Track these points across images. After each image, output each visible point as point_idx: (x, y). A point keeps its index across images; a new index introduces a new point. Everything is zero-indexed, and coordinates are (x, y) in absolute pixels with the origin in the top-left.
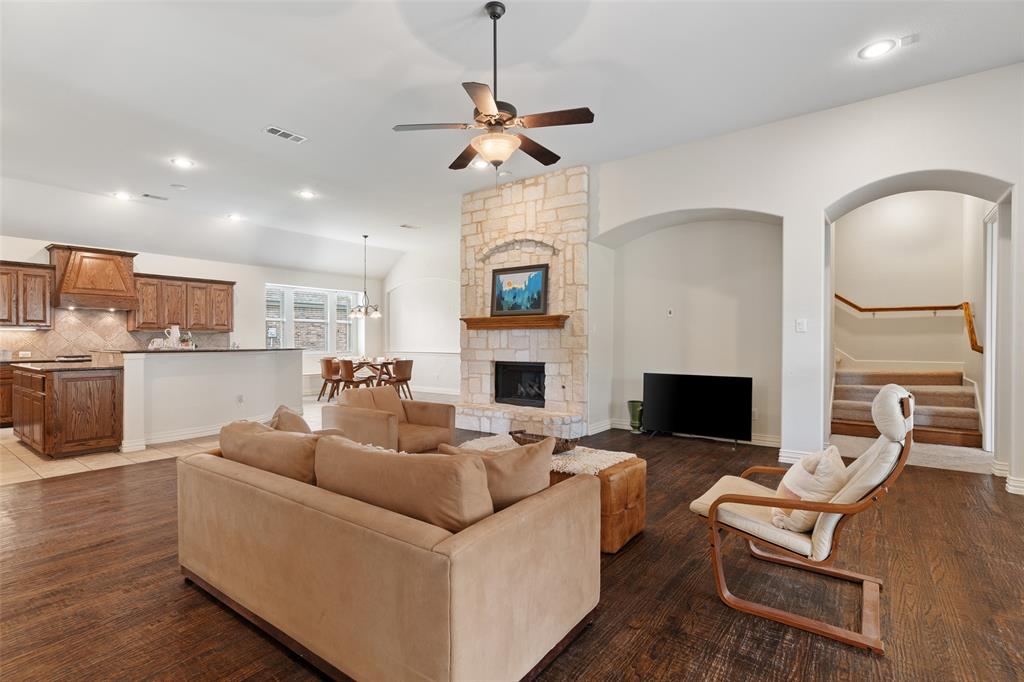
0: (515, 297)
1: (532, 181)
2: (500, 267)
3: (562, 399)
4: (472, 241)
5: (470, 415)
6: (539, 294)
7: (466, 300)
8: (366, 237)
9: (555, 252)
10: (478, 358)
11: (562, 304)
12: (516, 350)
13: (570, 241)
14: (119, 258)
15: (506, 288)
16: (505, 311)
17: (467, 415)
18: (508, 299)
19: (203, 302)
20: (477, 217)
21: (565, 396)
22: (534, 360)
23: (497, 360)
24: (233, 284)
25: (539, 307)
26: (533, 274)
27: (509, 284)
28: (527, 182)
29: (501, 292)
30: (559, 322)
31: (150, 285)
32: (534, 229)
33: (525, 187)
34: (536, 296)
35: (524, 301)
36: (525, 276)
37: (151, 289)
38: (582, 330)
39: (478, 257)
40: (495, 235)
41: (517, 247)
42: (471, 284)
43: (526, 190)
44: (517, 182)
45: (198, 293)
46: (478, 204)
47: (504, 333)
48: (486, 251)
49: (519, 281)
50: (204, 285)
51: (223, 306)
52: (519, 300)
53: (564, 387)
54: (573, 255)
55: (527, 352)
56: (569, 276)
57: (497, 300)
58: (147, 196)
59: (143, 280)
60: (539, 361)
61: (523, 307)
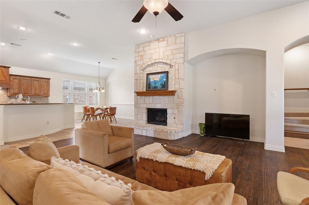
0: (155, 84)
1: (162, 39)
2: (150, 72)
3: (174, 123)
4: (138, 63)
5: (139, 129)
6: (164, 82)
7: (136, 85)
8: (99, 63)
9: (171, 66)
10: (141, 107)
11: (174, 86)
12: (156, 104)
13: (177, 62)
14: (3, 68)
15: (152, 80)
16: (152, 89)
17: (137, 129)
18: (153, 85)
19: (37, 85)
20: (141, 54)
21: (175, 122)
22: (163, 107)
23: (148, 107)
24: (49, 79)
25: (165, 88)
26: (162, 75)
27: (153, 79)
28: (160, 40)
29: (150, 82)
30: (173, 93)
31: (16, 79)
32: (163, 58)
33: (159, 42)
34: (163, 83)
35: (159, 85)
36: (159, 76)
37: (16, 81)
38: (182, 96)
39: (142, 69)
40: (147, 60)
41: (156, 65)
42: (139, 79)
44: (156, 40)
45: (36, 82)
46: (141, 49)
47: (151, 97)
48: (144, 66)
49: (157, 78)
50: (38, 79)
51: (45, 87)
52: (157, 85)
53: (175, 118)
54: (178, 67)
55: (160, 104)
56: (177, 76)
57: (148, 85)
58: (13, 44)
59: (13, 77)
60: (165, 108)
61: (158, 88)
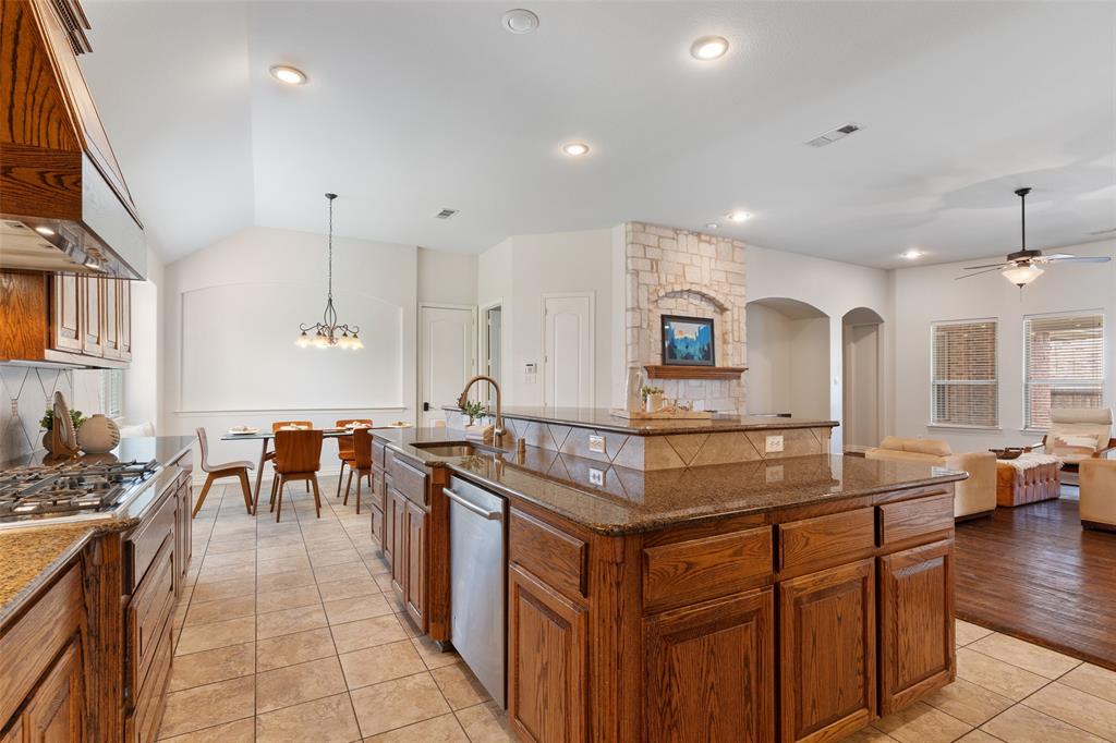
0: (686, 347)
1: (708, 238)
2: (668, 313)
4: (647, 278)
6: (708, 346)
7: (638, 343)
8: (333, 197)
9: (722, 309)
13: (736, 303)
15: (677, 336)
16: (679, 360)
18: (681, 347)
20: (652, 253)
25: (709, 359)
26: (702, 326)
27: (681, 332)
28: (703, 237)
29: (673, 339)
30: (735, 373)
32: (708, 284)
33: (700, 240)
34: (705, 348)
35: (695, 350)
36: (696, 327)
39: (654, 298)
40: (671, 279)
42: (645, 326)
43: (702, 244)
44: (693, 233)
46: (653, 240)
47: (682, 382)
48: (662, 292)
49: (690, 332)
52: (691, 350)
55: (703, 401)
56: (736, 334)
57: (669, 351)
61: (696, 358)
